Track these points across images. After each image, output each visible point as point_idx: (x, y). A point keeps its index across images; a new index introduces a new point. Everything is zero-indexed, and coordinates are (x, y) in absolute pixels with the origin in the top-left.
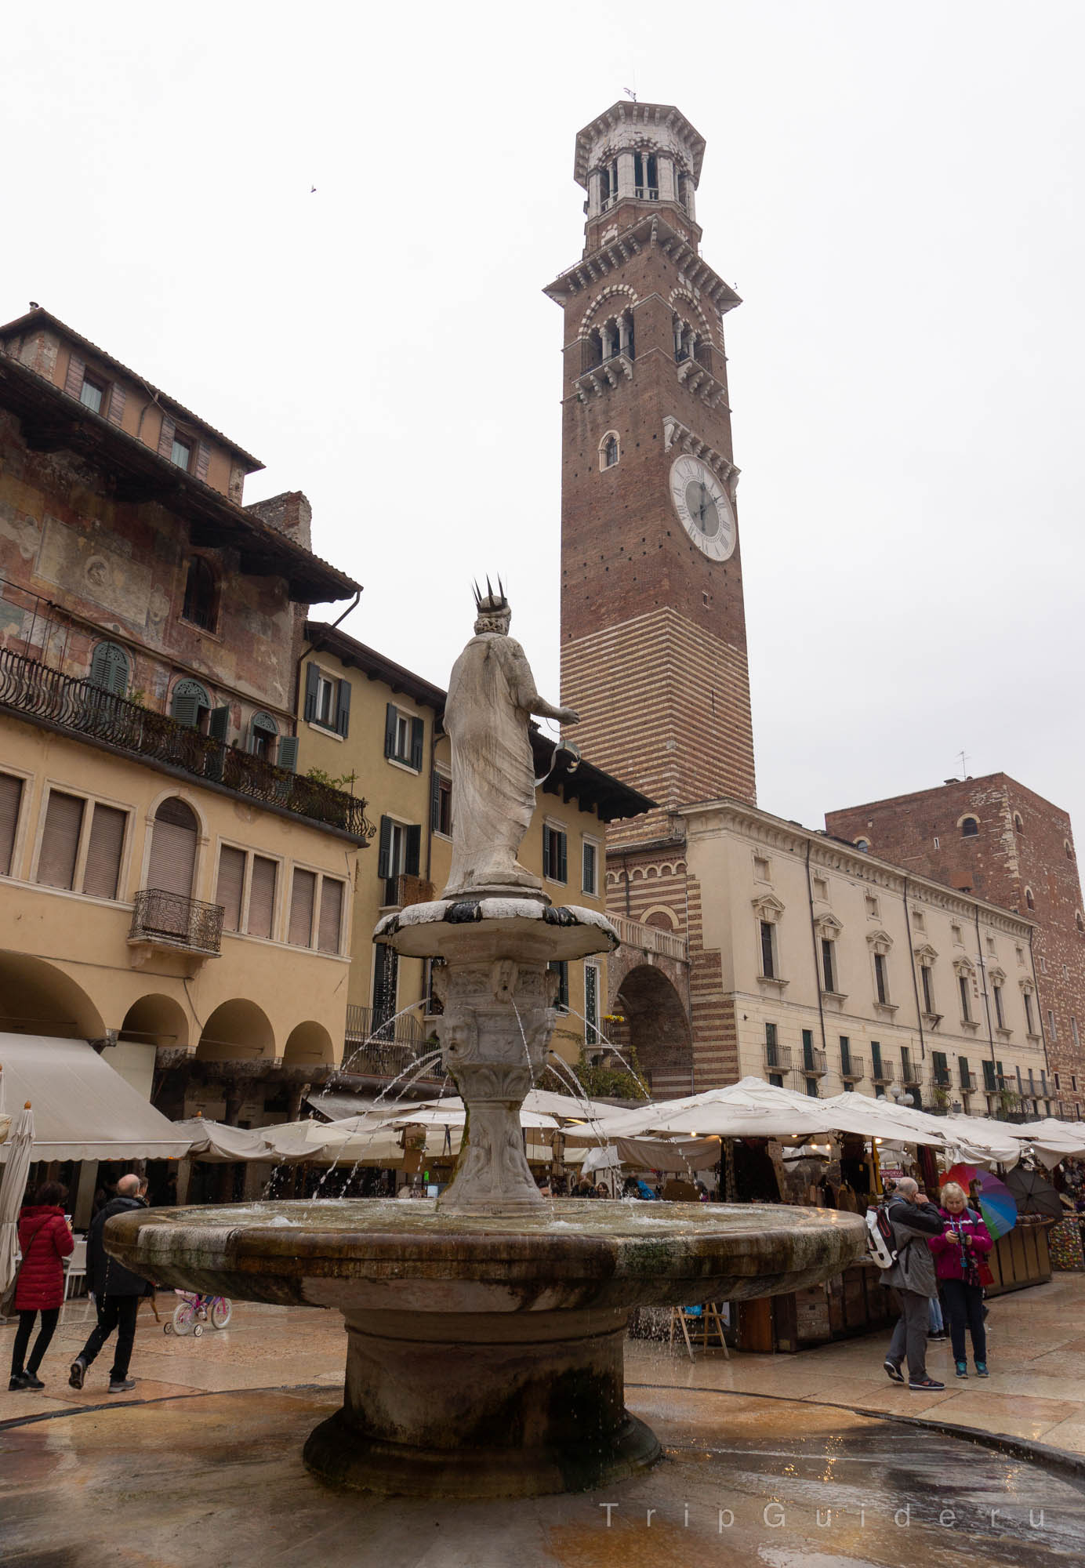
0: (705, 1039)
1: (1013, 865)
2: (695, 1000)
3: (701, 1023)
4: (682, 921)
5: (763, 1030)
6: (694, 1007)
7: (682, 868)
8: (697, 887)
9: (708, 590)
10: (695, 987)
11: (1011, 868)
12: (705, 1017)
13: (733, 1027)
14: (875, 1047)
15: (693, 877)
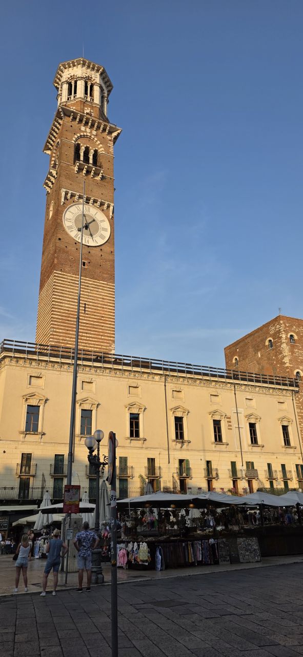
1: (286, 360)
5: (19, 457)
9: (86, 259)
11: (285, 362)
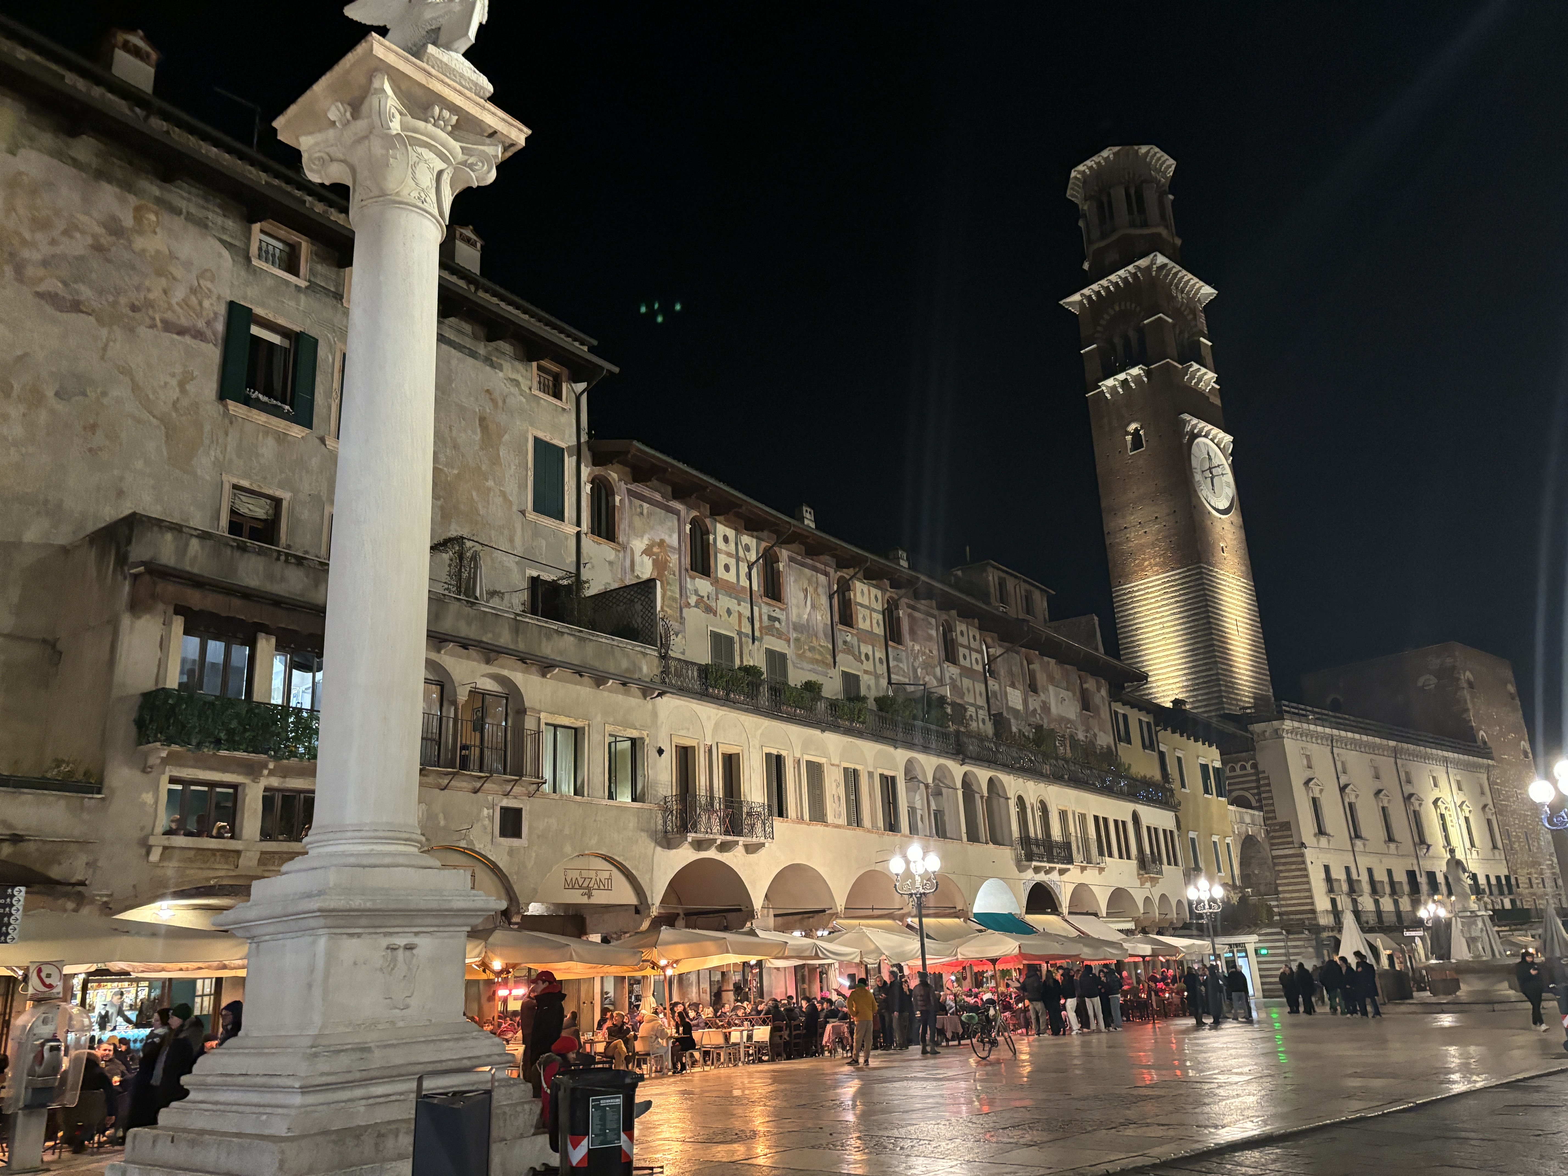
0: (1286, 878)
2: (1275, 853)
3: (1281, 868)
4: (1259, 801)
5: (1322, 870)
6: (1273, 857)
7: (1255, 766)
8: (1268, 778)
9: (1222, 540)
10: (1272, 844)
12: (1284, 864)
13: (1305, 869)
14: (1390, 872)
15: (1264, 772)
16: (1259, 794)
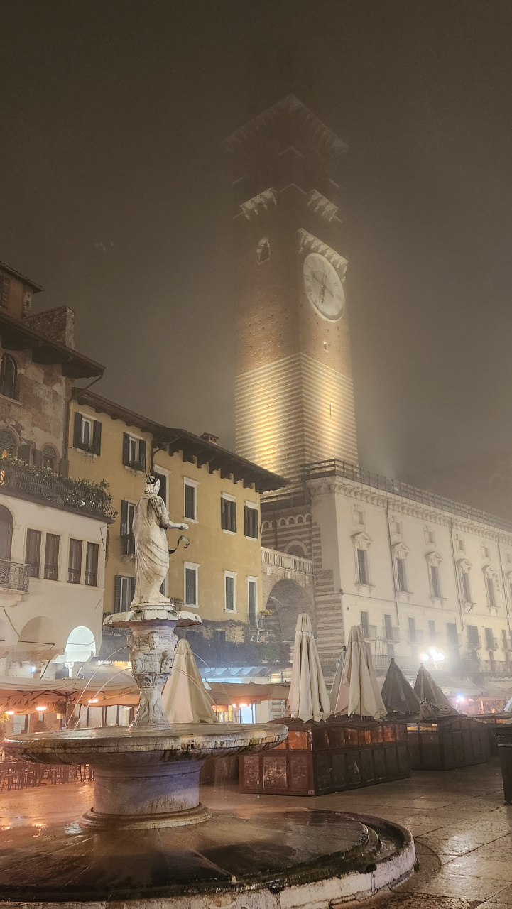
0: (324, 622)
2: (318, 599)
3: (321, 613)
4: (310, 550)
5: (359, 616)
6: (316, 603)
7: (309, 518)
8: (319, 529)
9: (327, 340)
10: (318, 591)
12: (324, 609)
13: (341, 614)
14: (432, 624)
15: (316, 524)
16: (310, 544)
